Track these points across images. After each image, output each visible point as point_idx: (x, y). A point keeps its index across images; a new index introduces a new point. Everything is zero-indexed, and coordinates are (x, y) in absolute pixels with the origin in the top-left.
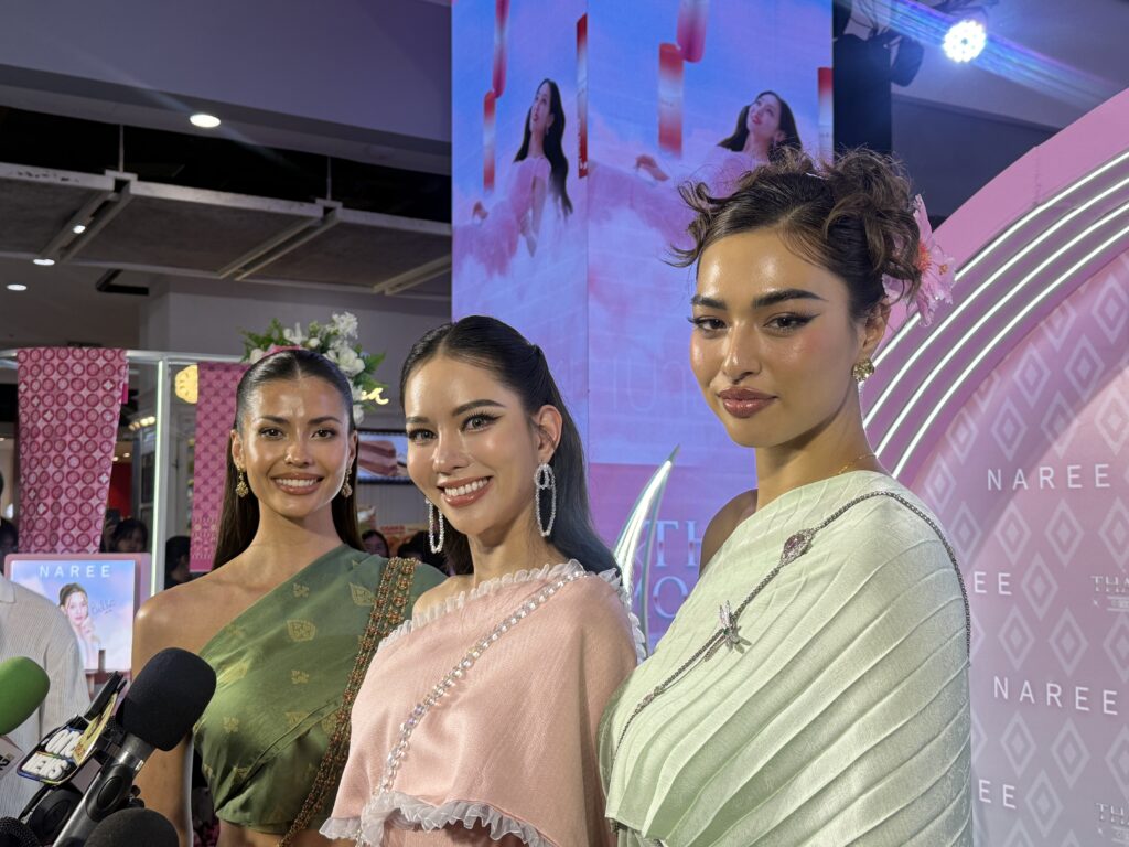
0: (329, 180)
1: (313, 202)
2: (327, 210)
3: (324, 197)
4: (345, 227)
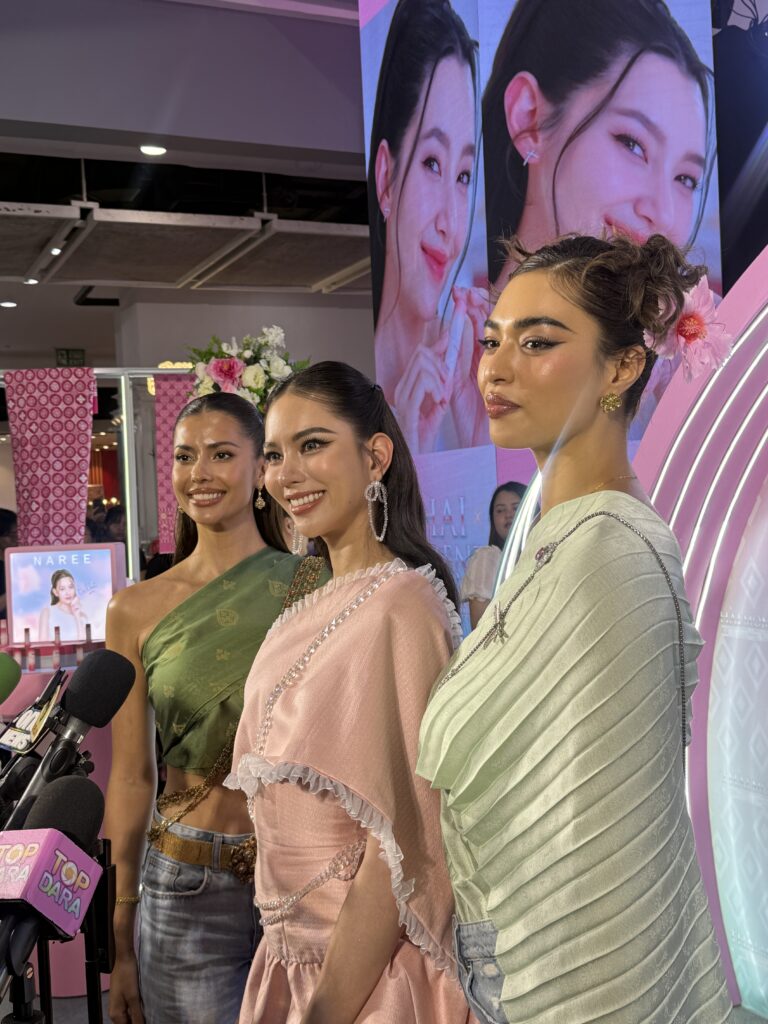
0: (265, 194)
1: (252, 215)
2: (264, 222)
3: (261, 210)
4: (281, 237)
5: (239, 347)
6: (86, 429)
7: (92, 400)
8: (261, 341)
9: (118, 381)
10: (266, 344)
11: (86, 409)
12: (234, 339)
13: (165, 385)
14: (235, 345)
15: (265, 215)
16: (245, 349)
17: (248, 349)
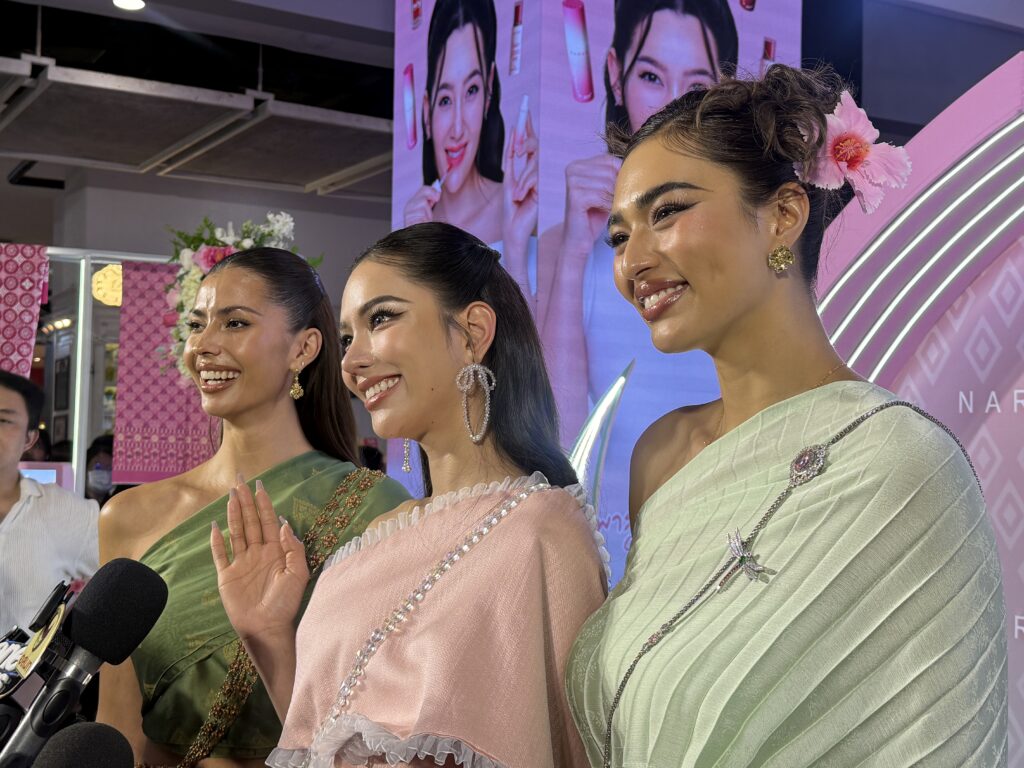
0: (261, 70)
1: (243, 92)
2: (258, 102)
3: (255, 87)
4: (277, 121)
5: (236, 234)
6: (32, 321)
7: (41, 286)
8: (263, 229)
9: (77, 267)
10: (270, 234)
11: (32, 297)
12: (230, 224)
13: (136, 276)
14: (231, 232)
15: (259, 94)
16: (244, 238)
17: (249, 237)
